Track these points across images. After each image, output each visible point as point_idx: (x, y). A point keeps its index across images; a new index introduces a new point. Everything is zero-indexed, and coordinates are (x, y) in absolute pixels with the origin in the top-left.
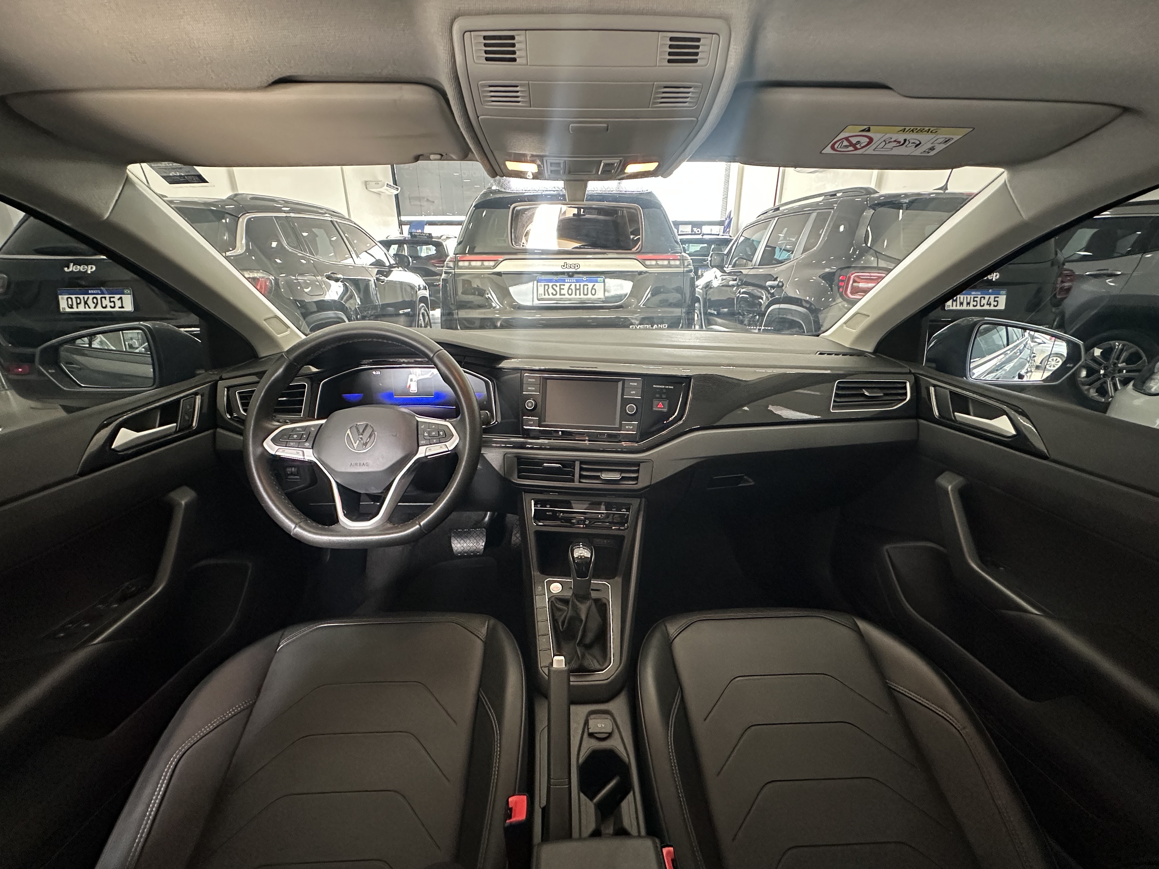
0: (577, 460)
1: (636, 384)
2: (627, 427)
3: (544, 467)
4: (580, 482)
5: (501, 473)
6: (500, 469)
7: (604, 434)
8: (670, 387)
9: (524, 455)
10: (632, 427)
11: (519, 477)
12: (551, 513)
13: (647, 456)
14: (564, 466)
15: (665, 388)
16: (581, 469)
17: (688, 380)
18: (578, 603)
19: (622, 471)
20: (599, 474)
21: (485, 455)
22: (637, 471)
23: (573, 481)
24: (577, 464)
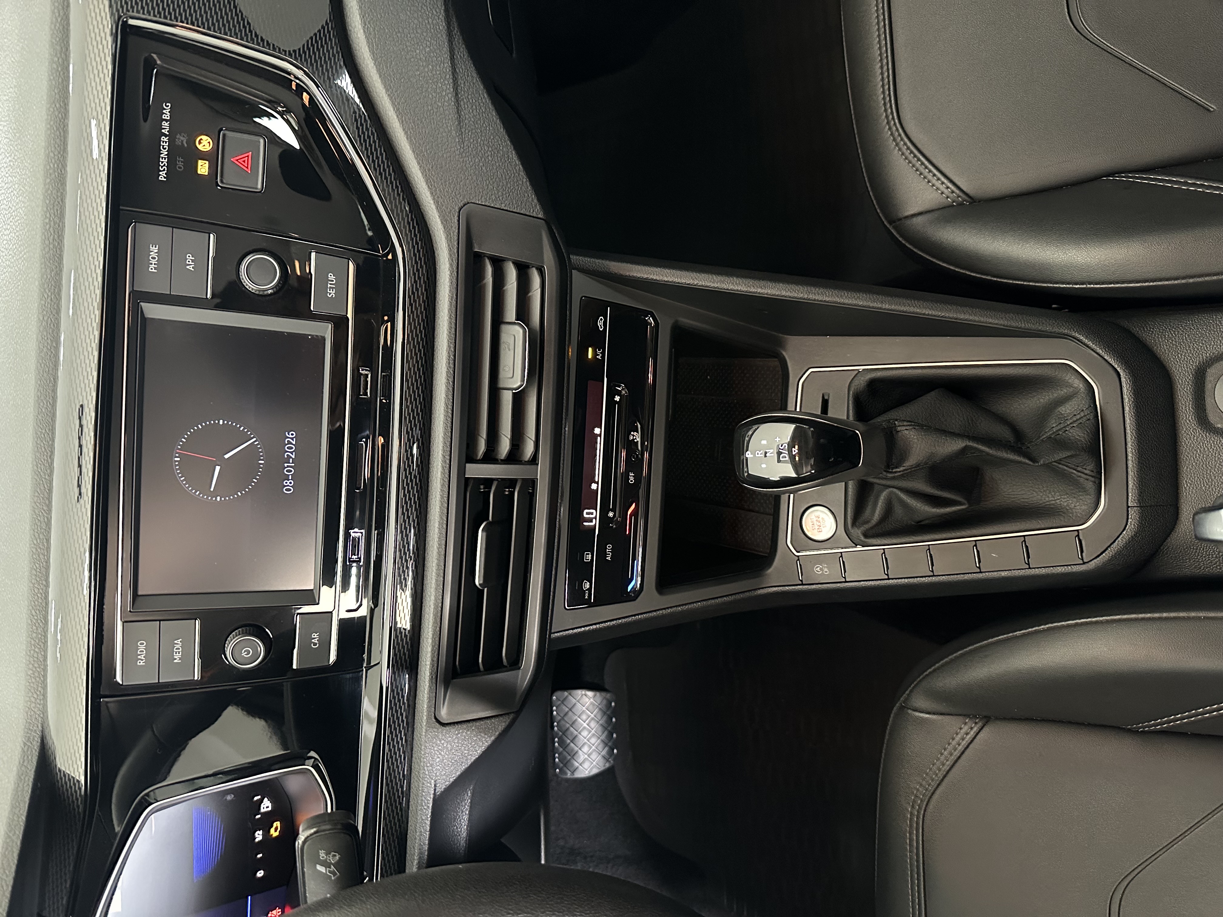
0: (462, 471)
1: (154, 250)
2: (332, 293)
3: (485, 583)
4: (534, 460)
5: (500, 725)
6: (486, 731)
7: (356, 376)
8: (167, 116)
9: (443, 658)
10: (331, 277)
11: (515, 662)
12: (609, 547)
13: (444, 221)
14: (479, 517)
15: (171, 136)
16: (490, 457)
17: (132, 40)
18: (908, 464)
19: (498, 321)
20: (507, 399)
21: (439, 790)
22: (498, 263)
23: (532, 483)
24: (475, 471)
